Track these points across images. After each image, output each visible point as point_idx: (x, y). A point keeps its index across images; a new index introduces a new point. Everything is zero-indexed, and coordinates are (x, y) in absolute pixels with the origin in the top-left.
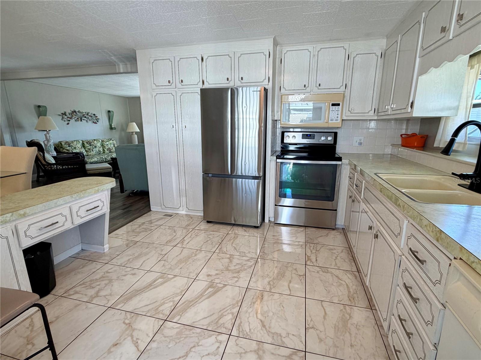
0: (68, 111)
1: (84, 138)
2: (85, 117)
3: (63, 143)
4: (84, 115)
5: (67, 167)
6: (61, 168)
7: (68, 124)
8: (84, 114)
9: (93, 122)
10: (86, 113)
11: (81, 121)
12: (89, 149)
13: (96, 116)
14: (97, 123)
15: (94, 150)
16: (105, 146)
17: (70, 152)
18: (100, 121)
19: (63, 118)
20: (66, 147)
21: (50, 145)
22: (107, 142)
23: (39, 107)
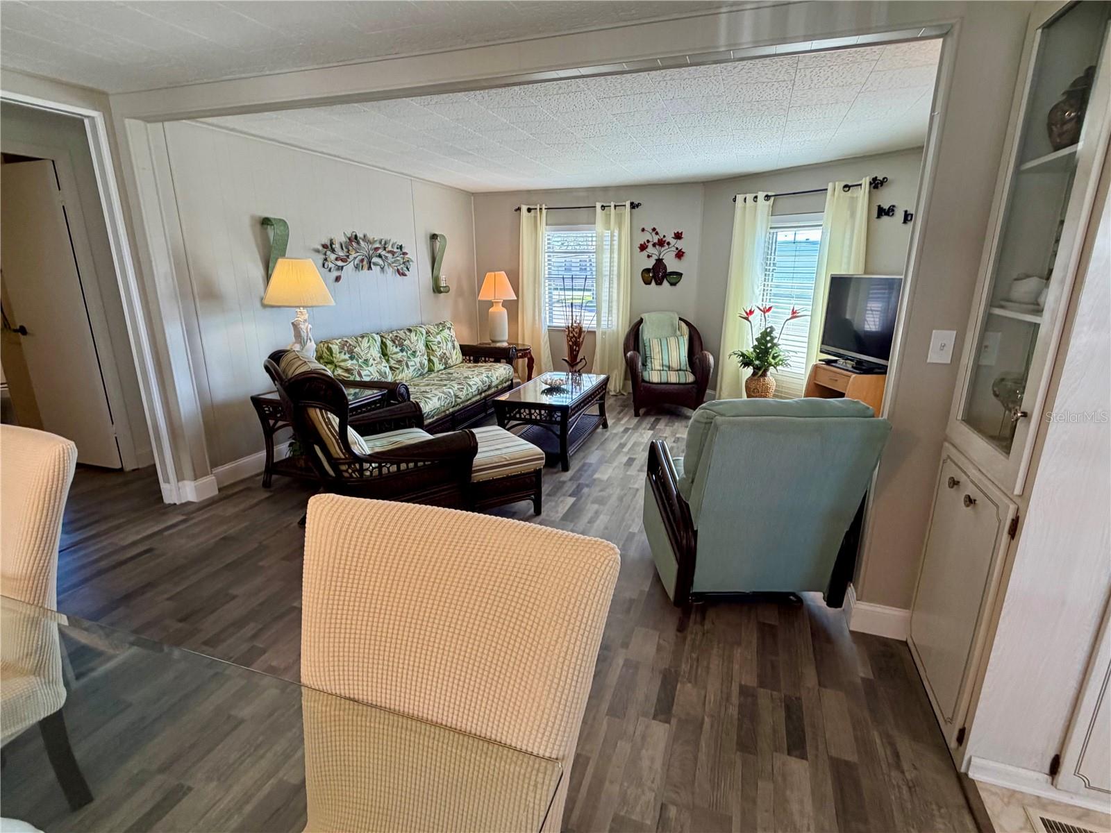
0: (340, 238)
1: (385, 324)
2: (380, 256)
3: (335, 348)
4: (376, 249)
6: (394, 468)
7: (338, 279)
8: (377, 245)
9: (398, 270)
10: (380, 243)
11: (370, 268)
12: (399, 362)
13: (404, 250)
14: (405, 275)
15: (410, 363)
16: (435, 348)
17: (352, 378)
18: (413, 266)
19: (326, 260)
20: (345, 360)
22: (438, 334)
23: (266, 222)
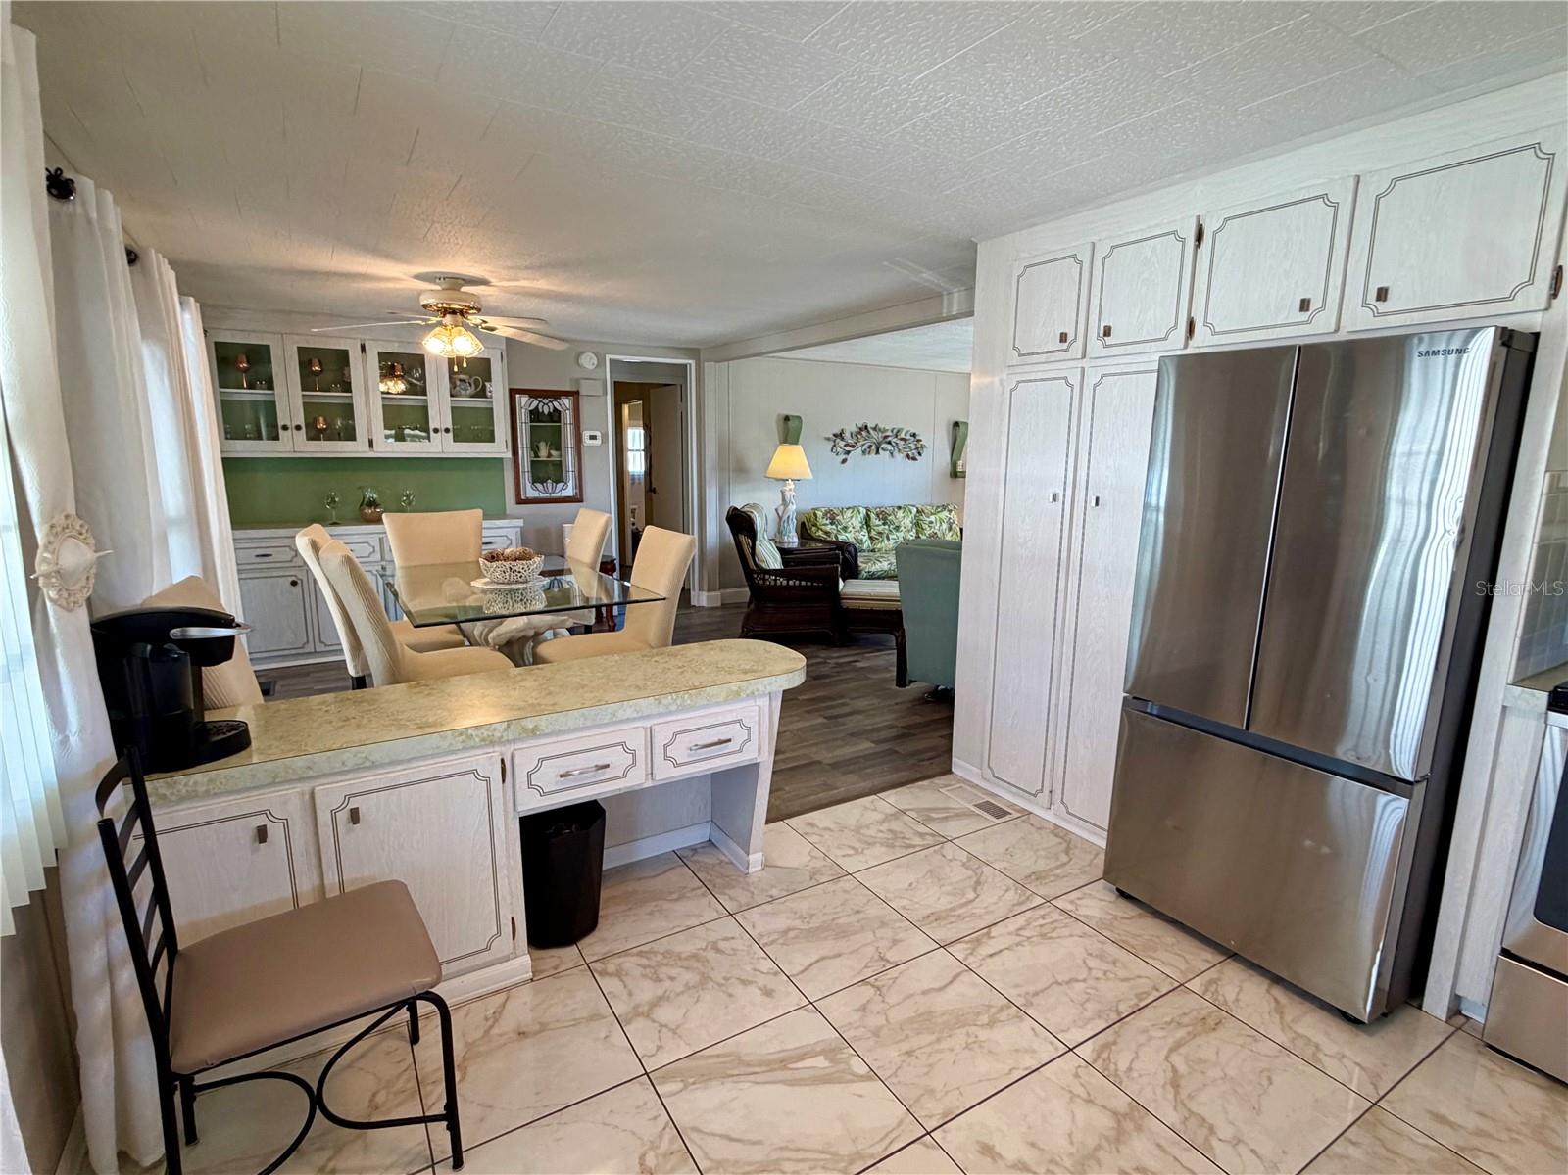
0: (850, 428)
1: (874, 501)
2: (889, 443)
3: (820, 514)
4: (886, 437)
5: (797, 582)
6: (785, 583)
7: (844, 461)
8: (889, 433)
9: (908, 456)
10: (892, 431)
11: (877, 453)
12: (880, 533)
13: (918, 438)
14: (916, 460)
15: (891, 536)
16: (925, 526)
17: (829, 539)
18: (925, 453)
19: (834, 446)
20: (825, 525)
21: (788, 517)
22: (932, 514)
23: (787, 419)
